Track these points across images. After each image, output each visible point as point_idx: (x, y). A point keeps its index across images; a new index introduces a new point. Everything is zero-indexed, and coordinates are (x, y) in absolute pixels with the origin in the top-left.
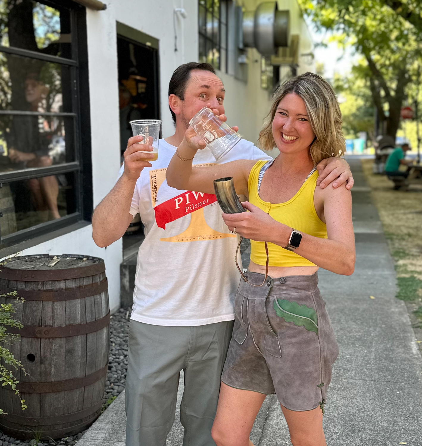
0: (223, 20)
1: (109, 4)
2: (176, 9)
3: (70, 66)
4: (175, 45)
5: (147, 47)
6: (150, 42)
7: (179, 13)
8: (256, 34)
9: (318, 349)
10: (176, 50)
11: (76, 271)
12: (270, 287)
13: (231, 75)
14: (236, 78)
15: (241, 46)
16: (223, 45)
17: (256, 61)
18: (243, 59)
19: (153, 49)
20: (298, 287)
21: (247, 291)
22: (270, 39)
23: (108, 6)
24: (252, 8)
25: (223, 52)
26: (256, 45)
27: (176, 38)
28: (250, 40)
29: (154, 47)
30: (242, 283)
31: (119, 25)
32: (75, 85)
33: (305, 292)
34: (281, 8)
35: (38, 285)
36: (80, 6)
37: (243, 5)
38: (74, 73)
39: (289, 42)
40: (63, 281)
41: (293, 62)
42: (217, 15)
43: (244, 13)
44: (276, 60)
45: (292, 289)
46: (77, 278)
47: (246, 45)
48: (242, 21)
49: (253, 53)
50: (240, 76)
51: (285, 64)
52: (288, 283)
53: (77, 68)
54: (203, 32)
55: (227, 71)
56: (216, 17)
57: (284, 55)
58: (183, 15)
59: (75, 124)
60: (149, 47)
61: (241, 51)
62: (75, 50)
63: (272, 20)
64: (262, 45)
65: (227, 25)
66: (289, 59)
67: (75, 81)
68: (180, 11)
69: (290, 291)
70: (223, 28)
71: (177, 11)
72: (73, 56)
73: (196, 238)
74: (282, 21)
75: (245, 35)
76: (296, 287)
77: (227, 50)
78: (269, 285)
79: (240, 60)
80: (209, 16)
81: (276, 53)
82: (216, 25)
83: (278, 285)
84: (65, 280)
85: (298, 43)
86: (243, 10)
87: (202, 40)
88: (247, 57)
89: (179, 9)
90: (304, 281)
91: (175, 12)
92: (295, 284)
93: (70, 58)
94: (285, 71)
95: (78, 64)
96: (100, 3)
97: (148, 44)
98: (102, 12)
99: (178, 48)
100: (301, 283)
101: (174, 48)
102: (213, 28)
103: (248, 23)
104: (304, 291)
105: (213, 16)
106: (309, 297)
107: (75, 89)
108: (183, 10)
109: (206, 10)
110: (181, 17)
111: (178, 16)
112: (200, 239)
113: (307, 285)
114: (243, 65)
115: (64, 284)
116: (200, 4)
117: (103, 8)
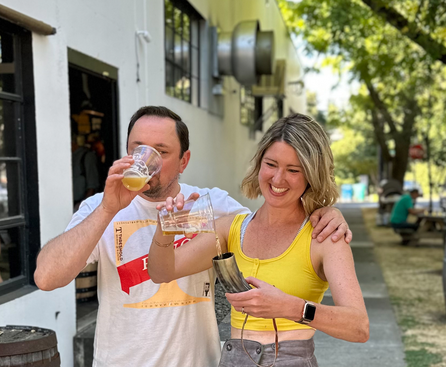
0: (195, 43)
1: (59, 27)
2: (139, 32)
3: (13, 101)
4: (138, 75)
5: (104, 78)
6: (107, 71)
7: (141, 36)
8: (233, 58)
10: (138, 80)
11: (23, 345)
12: (260, 354)
13: (204, 109)
14: (211, 113)
15: (216, 74)
16: (195, 73)
17: (234, 92)
18: (218, 90)
19: (111, 79)
20: (293, 353)
22: (251, 66)
23: (57, 30)
24: (228, 28)
25: (195, 81)
26: (234, 73)
27: (138, 65)
28: (227, 67)
29: (113, 77)
30: (225, 352)
31: (71, 52)
32: (20, 124)
33: (301, 359)
34: (264, 28)
36: (25, 31)
37: (218, 25)
38: (18, 109)
39: (274, 69)
40: (8, 358)
41: (278, 91)
42: (187, 37)
43: (219, 34)
44: (258, 90)
45: (286, 356)
46: (25, 354)
47: (222, 73)
48: (217, 45)
49: (230, 82)
50: (215, 110)
51: (268, 95)
53: (22, 104)
54: (170, 57)
55: (199, 105)
56: (186, 40)
57: (268, 84)
58: (146, 38)
59: (19, 170)
60: (107, 77)
61: (216, 81)
62: (19, 83)
63: (253, 43)
64: (241, 73)
65: (199, 49)
66: (274, 89)
67: (19, 119)
68: (143, 34)
69: (284, 358)
70: (195, 52)
71: (140, 34)
72: (17, 90)
73: (167, 303)
74: (265, 44)
75: (220, 61)
76: (291, 353)
77: (199, 79)
79: (215, 91)
80: (178, 39)
81: (258, 82)
82: (186, 48)
83: (269, 352)
84: (10, 356)
85: (284, 69)
86: (218, 30)
87: (169, 68)
88: (224, 88)
89: (141, 32)
90: (299, 346)
91: (137, 35)
92: (289, 350)
93: (13, 92)
94: (268, 103)
95: (22, 99)
96: (49, 26)
97: (106, 74)
98: (50, 37)
99: (141, 78)
100: (296, 349)
101: (135, 78)
102: (182, 53)
103: (224, 47)
104: (300, 357)
105: (182, 39)
106: (306, 364)
107: (20, 128)
108: (146, 33)
109: (174, 32)
110: (143, 41)
111: (140, 40)
112: (171, 304)
113: (303, 351)
114: (218, 96)
115: (10, 360)
116: (166, 24)
117: (52, 32)
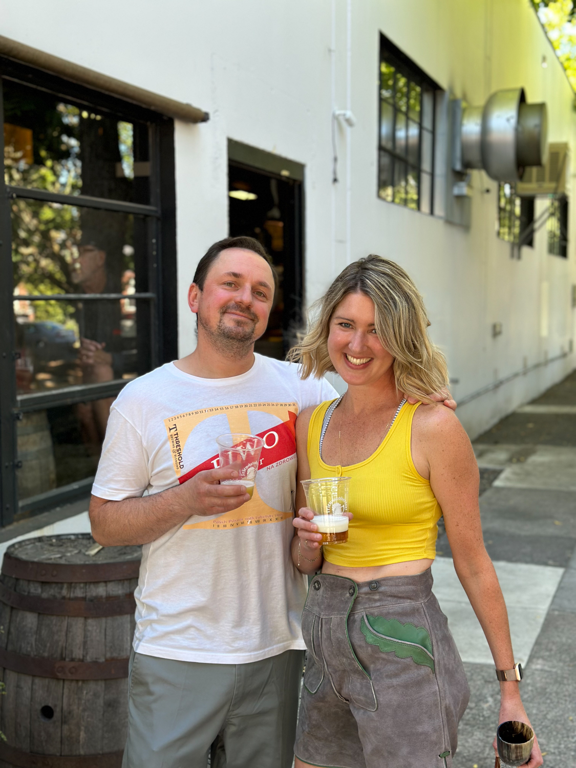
0: (427, 124)
1: (216, 111)
2: (338, 112)
3: (146, 216)
4: (335, 173)
5: (284, 179)
6: (287, 169)
7: (341, 119)
8: (484, 144)
9: (436, 694)
10: (335, 180)
11: (125, 567)
12: (354, 597)
13: (440, 218)
14: (449, 222)
15: (458, 167)
16: (426, 166)
17: (488, 191)
18: (462, 189)
19: (295, 181)
20: (400, 595)
21: (319, 605)
22: (510, 155)
23: (211, 116)
24: (479, 100)
25: (426, 179)
26: (485, 165)
27: (335, 159)
28: (475, 156)
29: (296, 177)
30: (312, 592)
31: (234, 146)
32: (155, 247)
33: (410, 602)
34: (531, 99)
35: (62, 588)
36: (165, 118)
37: (465, 97)
38: (153, 227)
39: (545, 158)
40: (103, 584)
41: (556, 189)
42: (414, 116)
43: (464, 110)
44: (527, 188)
45: (389, 598)
47: (467, 165)
48: (461, 125)
49: (479, 177)
50: (457, 219)
51: (544, 194)
52: (382, 589)
53: (158, 219)
54: (389, 146)
55: (432, 212)
56: (414, 121)
57: (541, 179)
58: (349, 122)
59: (153, 311)
60: (287, 178)
61: (459, 176)
62: (155, 190)
63: (513, 121)
64: (495, 164)
65: (433, 132)
66: (549, 185)
67: (154, 241)
68: (344, 115)
69: (387, 602)
70: (427, 137)
71: (339, 115)
72: (152, 200)
73: (245, 521)
74: (531, 122)
75: (465, 148)
76: (395, 595)
77: (432, 175)
78: (352, 595)
79: (456, 191)
80: (402, 119)
81: (521, 177)
82: (414, 131)
83: (366, 594)
84: (105, 582)
85: (565, 156)
86: (464, 104)
87: (386, 160)
88: (470, 186)
89: (342, 112)
90: (408, 584)
91: (335, 118)
92: (394, 590)
93: (146, 202)
94: (542, 205)
95: (160, 212)
96: (198, 110)
97: (285, 173)
98: (202, 126)
99: (339, 177)
100: (403, 588)
101: (331, 177)
102: (407, 137)
103: (471, 127)
104: (409, 601)
105: (408, 118)
106: (418, 610)
107: (155, 253)
108: (349, 114)
109: (396, 110)
110: (344, 124)
111: (341, 124)
112: (251, 522)
113: (414, 591)
114: (461, 198)
115: (105, 588)
116: (381, 100)
117: (204, 118)
